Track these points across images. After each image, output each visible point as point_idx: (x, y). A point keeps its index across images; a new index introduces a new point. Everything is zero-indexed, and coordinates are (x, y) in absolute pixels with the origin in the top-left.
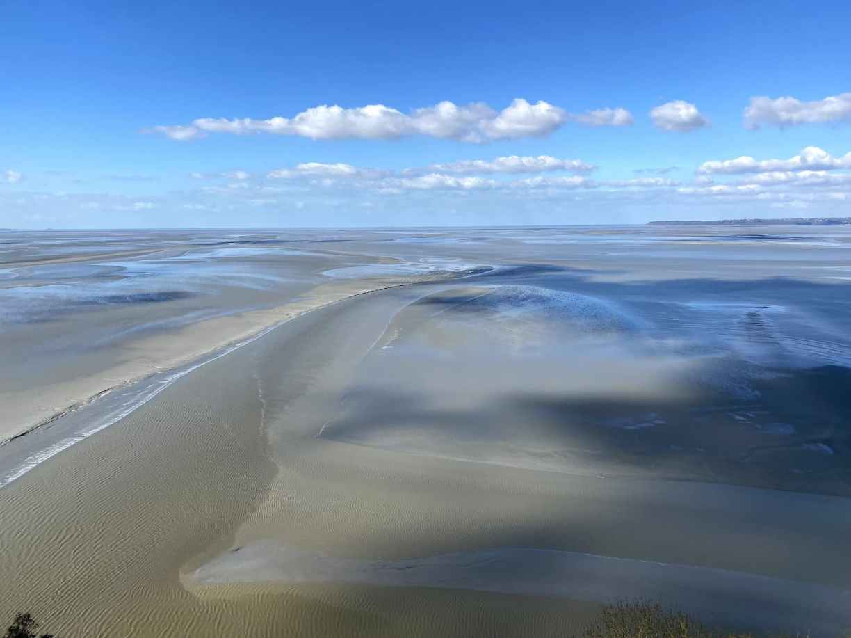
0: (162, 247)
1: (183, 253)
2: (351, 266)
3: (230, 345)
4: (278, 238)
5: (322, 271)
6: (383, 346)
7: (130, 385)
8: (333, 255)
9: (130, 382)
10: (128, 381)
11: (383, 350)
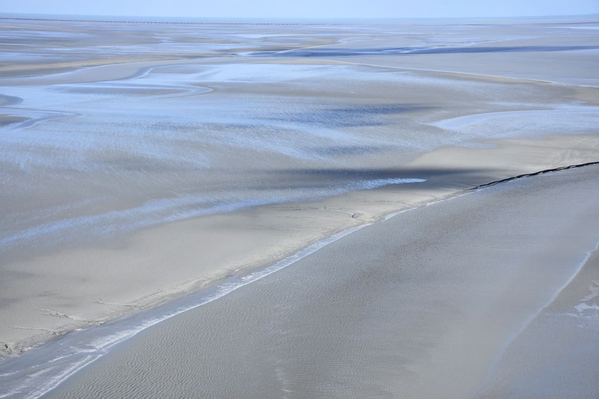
0: (96, 57)
1: (140, 72)
2: (505, 109)
3: (229, 277)
4: (344, 43)
5: (439, 119)
6: (579, 303)
7: (15, 354)
8: (473, 84)
9: (16, 348)
10: (11, 345)
11: (576, 311)
